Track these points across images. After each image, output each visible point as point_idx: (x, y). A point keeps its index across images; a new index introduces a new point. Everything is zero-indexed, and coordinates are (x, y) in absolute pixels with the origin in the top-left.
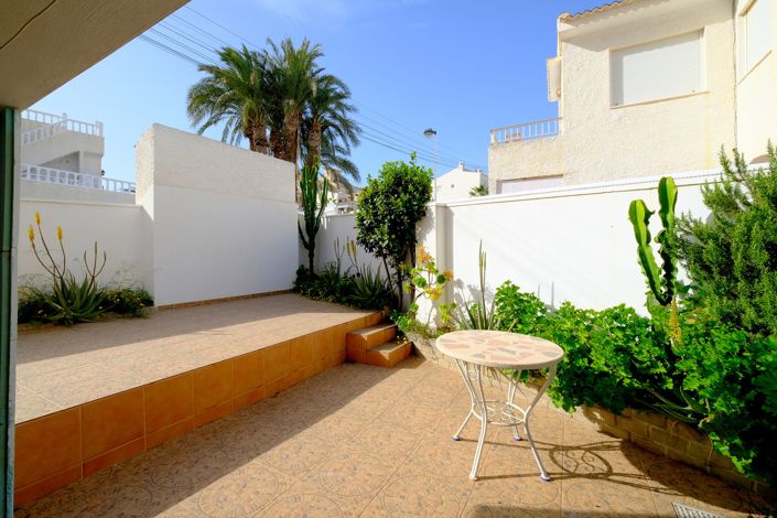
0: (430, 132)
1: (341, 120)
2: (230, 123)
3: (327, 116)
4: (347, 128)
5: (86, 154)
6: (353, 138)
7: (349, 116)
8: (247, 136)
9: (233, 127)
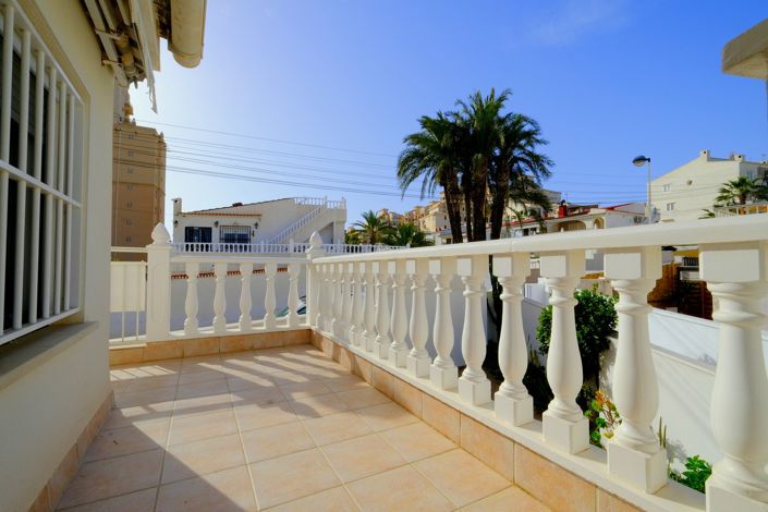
0: (641, 159)
1: (530, 154)
2: (428, 174)
3: (517, 153)
4: (536, 161)
5: (338, 223)
6: (544, 171)
7: (538, 150)
8: (441, 185)
9: (431, 176)
